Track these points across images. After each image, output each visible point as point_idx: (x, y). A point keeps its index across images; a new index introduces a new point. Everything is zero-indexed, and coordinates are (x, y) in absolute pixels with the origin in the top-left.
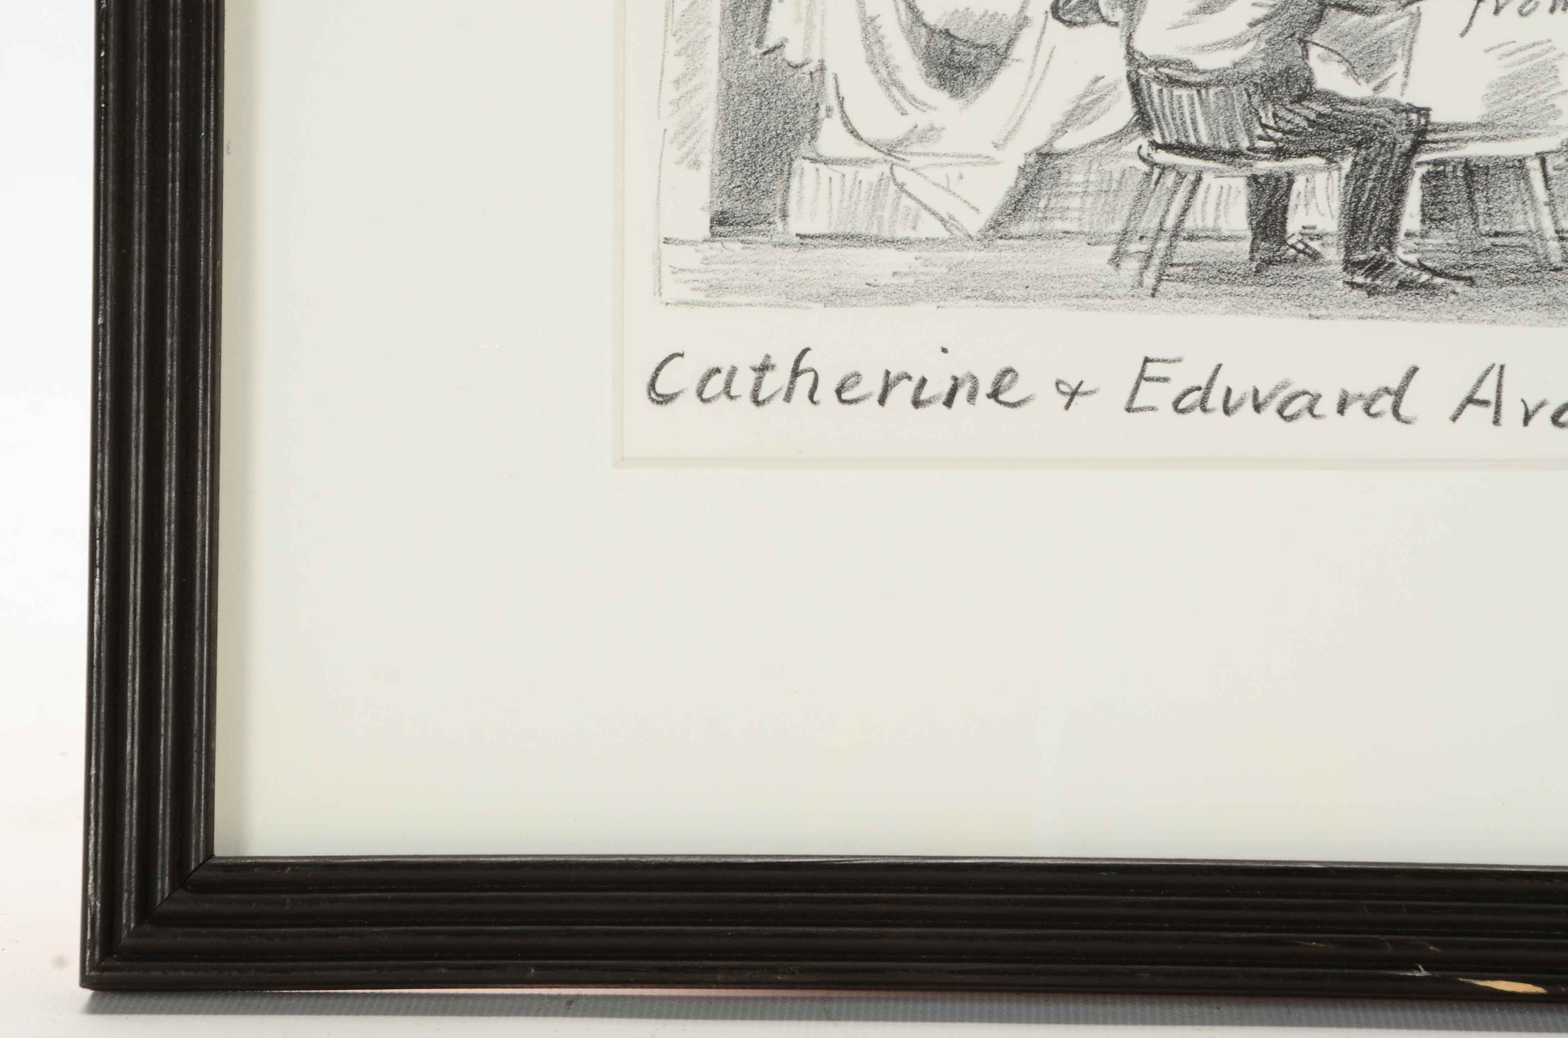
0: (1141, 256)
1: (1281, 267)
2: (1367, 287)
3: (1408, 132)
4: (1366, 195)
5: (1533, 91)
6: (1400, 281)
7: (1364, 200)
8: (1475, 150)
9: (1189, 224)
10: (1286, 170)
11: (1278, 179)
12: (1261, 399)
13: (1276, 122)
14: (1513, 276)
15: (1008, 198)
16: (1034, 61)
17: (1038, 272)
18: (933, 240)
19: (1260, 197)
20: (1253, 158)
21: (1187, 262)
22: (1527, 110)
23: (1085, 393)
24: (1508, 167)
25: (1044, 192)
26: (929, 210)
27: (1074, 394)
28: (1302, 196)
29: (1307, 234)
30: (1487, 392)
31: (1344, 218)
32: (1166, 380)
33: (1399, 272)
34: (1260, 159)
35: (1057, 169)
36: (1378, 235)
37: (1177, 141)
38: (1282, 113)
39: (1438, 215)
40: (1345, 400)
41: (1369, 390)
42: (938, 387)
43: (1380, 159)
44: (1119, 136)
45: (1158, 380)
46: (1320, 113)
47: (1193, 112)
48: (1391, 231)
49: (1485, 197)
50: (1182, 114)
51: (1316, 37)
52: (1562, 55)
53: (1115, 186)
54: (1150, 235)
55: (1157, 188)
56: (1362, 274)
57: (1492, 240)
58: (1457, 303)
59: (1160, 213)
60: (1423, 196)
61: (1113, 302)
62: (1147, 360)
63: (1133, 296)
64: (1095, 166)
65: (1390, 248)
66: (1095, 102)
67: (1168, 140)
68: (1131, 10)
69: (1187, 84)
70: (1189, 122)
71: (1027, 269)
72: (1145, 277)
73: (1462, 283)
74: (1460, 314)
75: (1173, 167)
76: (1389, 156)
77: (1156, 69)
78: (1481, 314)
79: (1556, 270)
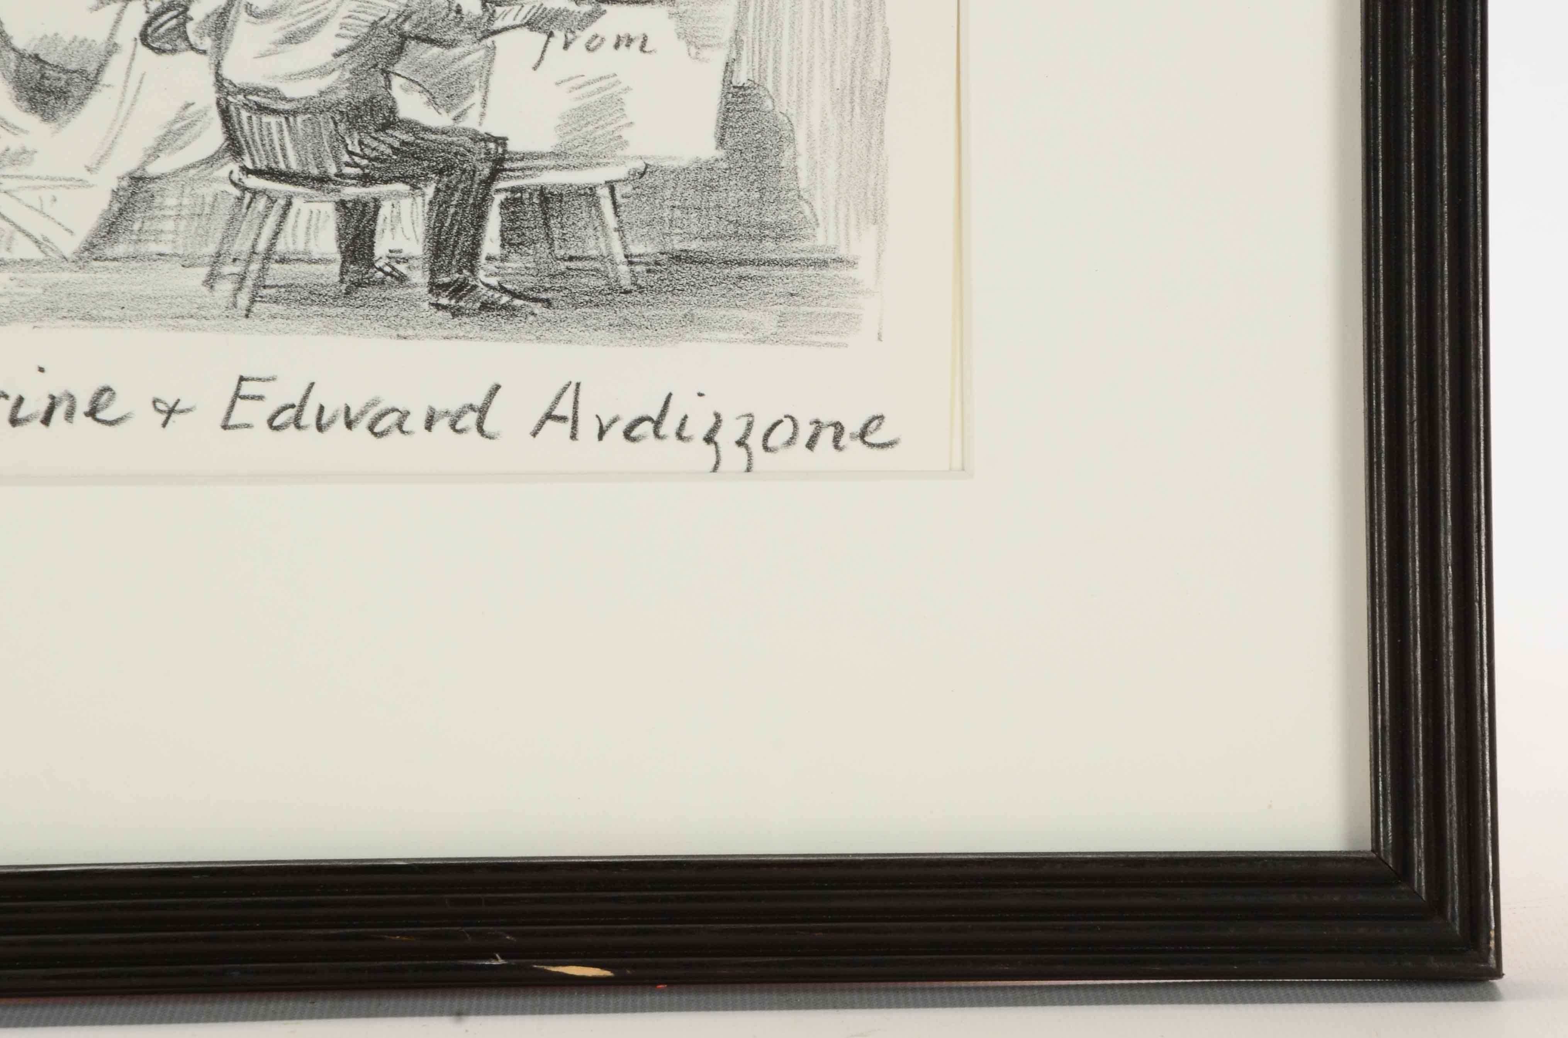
0: (235, 277)
1: (370, 289)
2: (451, 308)
3: (487, 160)
4: (449, 220)
5: (601, 123)
6: (482, 303)
7: (446, 225)
8: (550, 178)
9: (281, 247)
10: (373, 195)
11: (365, 205)
12: (352, 416)
13: (362, 150)
14: (587, 298)
15: (102, 221)
16: (125, 87)
17: (133, 293)
18: (28, 261)
19: (348, 222)
20: (341, 183)
21: (279, 284)
22: (596, 141)
23: (182, 412)
24: (580, 195)
25: (138, 215)
26: (23, 231)
27: (171, 411)
28: (388, 221)
29: (394, 258)
30: (564, 408)
31: (429, 242)
32: (260, 398)
33: (481, 294)
34: (347, 185)
35: (150, 193)
36: (460, 259)
37: (267, 166)
38: (367, 140)
39: (516, 240)
40: (432, 417)
41: (454, 408)
42: (35, 405)
43: (461, 186)
44: (211, 161)
45: (253, 398)
46: (403, 140)
47: (281, 139)
48: (473, 255)
49: (559, 223)
50: (271, 140)
51: (398, 68)
52: (627, 89)
53: (207, 210)
54: (242, 257)
55: (249, 213)
56: (447, 296)
57: (567, 264)
58: (535, 324)
59: (253, 236)
60: (502, 221)
61: (207, 322)
62: (242, 379)
63: (228, 317)
64: (188, 190)
65: (472, 271)
66: (186, 128)
67: (259, 166)
68: (219, 39)
69: (275, 112)
70: (278, 148)
71: (122, 290)
72: (238, 298)
73: (540, 305)
74: (538, 334)
75: (264, 192)
76: (469, 183)
77: (245, 96)
78: (557, 334)
79: (626, 292)
